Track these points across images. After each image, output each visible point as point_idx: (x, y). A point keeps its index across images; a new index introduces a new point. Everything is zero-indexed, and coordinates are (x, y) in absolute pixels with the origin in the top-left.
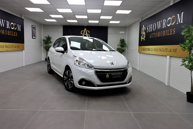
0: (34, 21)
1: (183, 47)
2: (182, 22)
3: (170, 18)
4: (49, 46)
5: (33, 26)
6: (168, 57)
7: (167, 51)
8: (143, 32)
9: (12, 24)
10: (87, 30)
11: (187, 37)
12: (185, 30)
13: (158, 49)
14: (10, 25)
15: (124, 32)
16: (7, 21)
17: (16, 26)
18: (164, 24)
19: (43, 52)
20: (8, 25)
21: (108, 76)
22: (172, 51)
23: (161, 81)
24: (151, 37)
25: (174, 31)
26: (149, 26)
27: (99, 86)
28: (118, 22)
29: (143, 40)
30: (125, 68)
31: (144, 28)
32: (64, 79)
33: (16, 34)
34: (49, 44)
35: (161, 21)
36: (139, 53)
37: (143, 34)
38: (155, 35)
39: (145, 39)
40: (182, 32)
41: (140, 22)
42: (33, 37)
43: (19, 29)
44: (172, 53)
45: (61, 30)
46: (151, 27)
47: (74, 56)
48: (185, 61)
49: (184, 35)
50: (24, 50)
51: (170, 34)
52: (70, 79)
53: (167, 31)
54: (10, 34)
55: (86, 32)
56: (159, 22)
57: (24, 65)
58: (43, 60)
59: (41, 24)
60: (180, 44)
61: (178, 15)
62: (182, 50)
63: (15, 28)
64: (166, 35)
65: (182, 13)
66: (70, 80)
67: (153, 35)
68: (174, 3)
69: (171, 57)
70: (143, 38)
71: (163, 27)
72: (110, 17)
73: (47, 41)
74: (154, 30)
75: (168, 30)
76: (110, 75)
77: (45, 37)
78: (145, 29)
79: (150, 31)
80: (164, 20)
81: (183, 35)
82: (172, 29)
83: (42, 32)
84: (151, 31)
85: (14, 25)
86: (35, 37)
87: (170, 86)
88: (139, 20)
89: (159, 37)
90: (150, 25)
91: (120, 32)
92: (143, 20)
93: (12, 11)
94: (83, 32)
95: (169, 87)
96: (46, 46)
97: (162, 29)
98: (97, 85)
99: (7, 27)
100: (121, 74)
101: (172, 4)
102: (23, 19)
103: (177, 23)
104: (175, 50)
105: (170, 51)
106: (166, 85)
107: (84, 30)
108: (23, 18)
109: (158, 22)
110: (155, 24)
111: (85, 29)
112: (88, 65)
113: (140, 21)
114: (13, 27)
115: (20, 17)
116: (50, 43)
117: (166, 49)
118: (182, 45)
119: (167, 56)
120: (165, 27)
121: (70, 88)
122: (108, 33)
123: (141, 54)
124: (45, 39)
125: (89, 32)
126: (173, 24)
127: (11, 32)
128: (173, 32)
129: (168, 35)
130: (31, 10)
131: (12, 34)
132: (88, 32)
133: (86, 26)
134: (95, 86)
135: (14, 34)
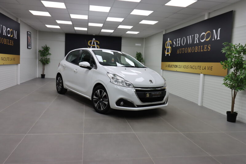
0: (29, 26)
1: (224, 65)
2: (218, 38)
3: (204, 33)
4: (47, 59)
5: (28, 33)
6: (202, 75)
7: (200, 68)
8: (168, 46)
9: (9, 30)
10: (96, 40)
11: (229, 55)
12: (226, 48)
13: (189, 67)
14: (6, 31)
15: (140, 45)
16: (4, 27)
17: (12, 33)
18: (196, 39)
19: (37, 66)
20: (4, 31)
21: (148, 95)
22: (207, 68)
23: (192, 101)
24: (179, 52)
25: (209, 47)
26: (176, 40)
27: (139, 106)
28: (136, 33)
29: (168, 55)
30: (163, 87)
31: (169, 41)
32: (94, 100)
33: (12, 43)
34: (46, 56)
35: (193, 36)
36: (162, 70)
37: (168, 49)
38: (184, 50)
39: (170, 54)
40: (223, 50)
41: (164, 35)
42: (29, 47)
43: (16, 37)
44: (207, 71)
45: (63, 39)
46: (179, 41)
47: (108, 72)
48: (227, 79)
49: (225, 53)
50: (20, 63)
51: (204, 50)
52: (101, 100)
53: (200, 47)
54: (6, 43)
55: (95, 43)
56: (190, 36)
57: (19, 83)
58: (37, 77)
59: (37, 30)
60: (221, 62)
61: (214, 31)
62: (223, 68)
63: (11, 35)
64: (199, 51)
65: (219, 29)
66: (103, 100)
67: (182, 50)
68: (209, 18)
69: (204, 75)
70: (168, 53)
71: (195, 43)
72: (130, 27)
73: (45, 53)
74: (183, 44)
75: (202, 46)
76: (150, 94)
77: (42, 47)
78: (170, 43)
79: (177, 46)
80: (197, 35)
81: (223, 52)
82: (206, 46)
83: (38, 40)
84: (179, 45)
85: (10, 31)
86: (30, 47)
87: (204, 107)
88: (163, 31)
89: (189, 53)
90: (178, 39)
91: (136, 45)
92: (167, 32)
93: (8, 13)
94: (91, 43)
95: (202, 107)
96: (42, 59)
97: (193, 45)
98: (136, 105)
99: (4, 34)
100: (161, 93)
101: (206, 18)
102: (20, 24)
103: (213, 40)
104: (211, 68)
105: (203, 69)
106: (199, 106)
107: (92, 40)
108: (19, 22)
109: (188, 37)
110: (184, 38)
111: (94, 39)
112: (126, 84)
113: (164, 33)
114: (9, 34)
115: (15, 20)
116: (47, 54)
117: (199, 66)
118: (223, 63)
119: (200, 74)
120: (198, 42)
121: (102, 109)
122: (122, 45)
123: (164, 71)
124: (42, 49)
125: (99, 43)
126: (208, 40)
127: (8, 40)
128: (207, 48)
129: (201, 51)
130: (35, 13)
131: (8, 43)
132: (97, 43)
133: (94, 35)
134: (134, 107)
135: (11, 43)
